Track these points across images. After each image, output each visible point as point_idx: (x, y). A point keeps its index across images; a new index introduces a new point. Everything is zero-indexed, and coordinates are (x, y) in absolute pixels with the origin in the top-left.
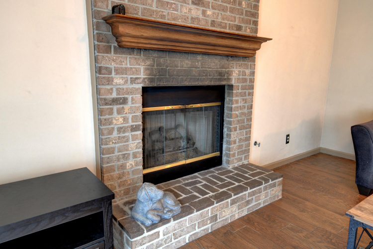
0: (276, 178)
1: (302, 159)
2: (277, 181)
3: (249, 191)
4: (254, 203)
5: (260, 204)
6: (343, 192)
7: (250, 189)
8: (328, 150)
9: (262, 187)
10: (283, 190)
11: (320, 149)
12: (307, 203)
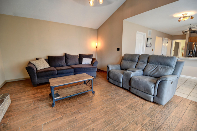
0: (8, 95)
1: (2, 87)
2: (8, 96)
3: (1, 105)
4: (4, 109)
5: (6, 109)
6: (30, 89)
7: (1, 104)
8: (9, 80)
9: (5, 101)
10: (11, 99)
11: (6, 81)
12: (22, 98)
